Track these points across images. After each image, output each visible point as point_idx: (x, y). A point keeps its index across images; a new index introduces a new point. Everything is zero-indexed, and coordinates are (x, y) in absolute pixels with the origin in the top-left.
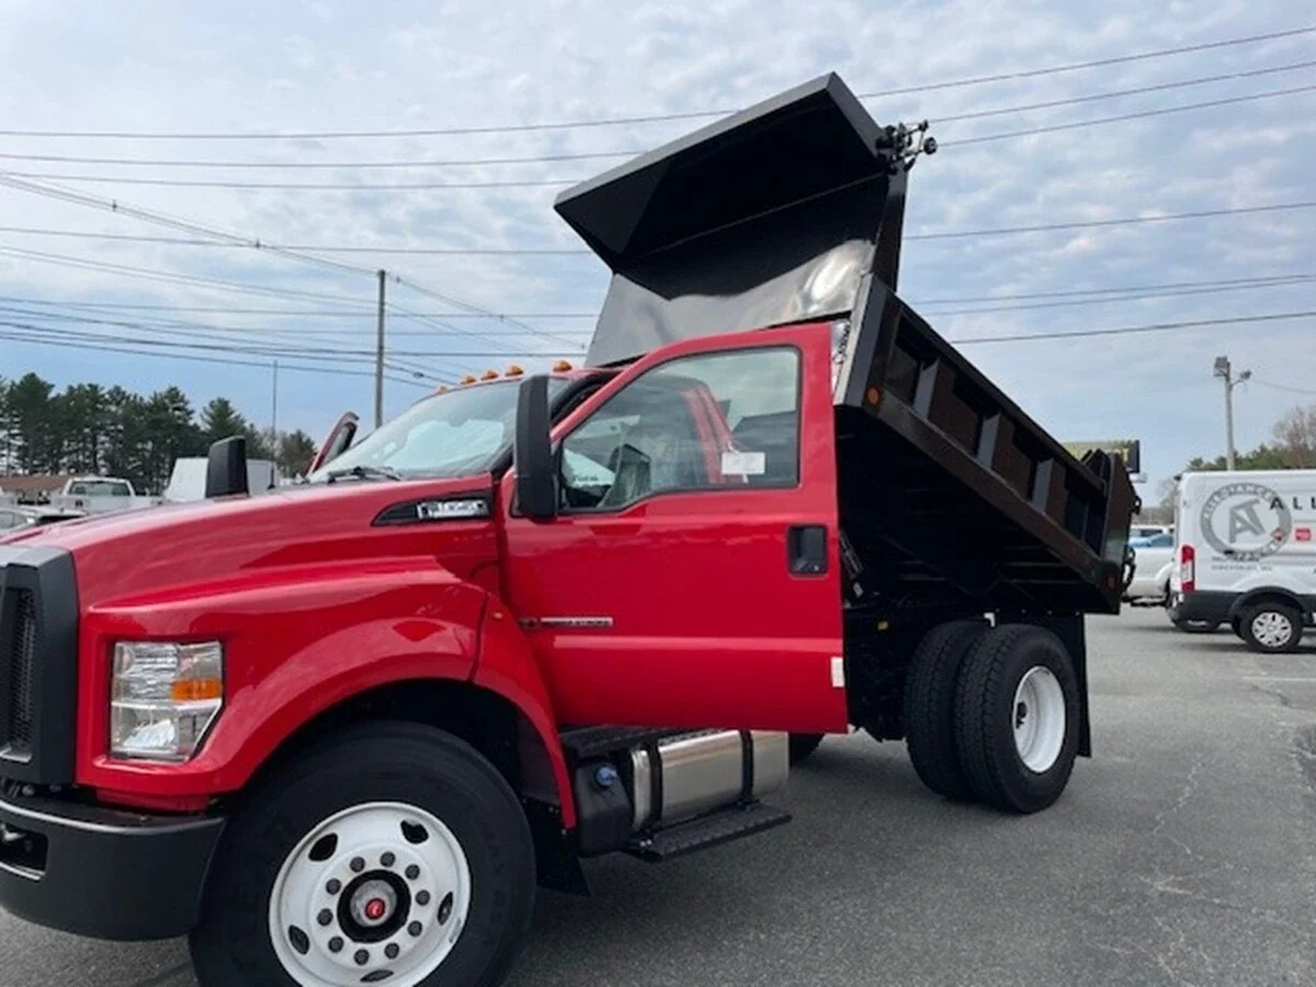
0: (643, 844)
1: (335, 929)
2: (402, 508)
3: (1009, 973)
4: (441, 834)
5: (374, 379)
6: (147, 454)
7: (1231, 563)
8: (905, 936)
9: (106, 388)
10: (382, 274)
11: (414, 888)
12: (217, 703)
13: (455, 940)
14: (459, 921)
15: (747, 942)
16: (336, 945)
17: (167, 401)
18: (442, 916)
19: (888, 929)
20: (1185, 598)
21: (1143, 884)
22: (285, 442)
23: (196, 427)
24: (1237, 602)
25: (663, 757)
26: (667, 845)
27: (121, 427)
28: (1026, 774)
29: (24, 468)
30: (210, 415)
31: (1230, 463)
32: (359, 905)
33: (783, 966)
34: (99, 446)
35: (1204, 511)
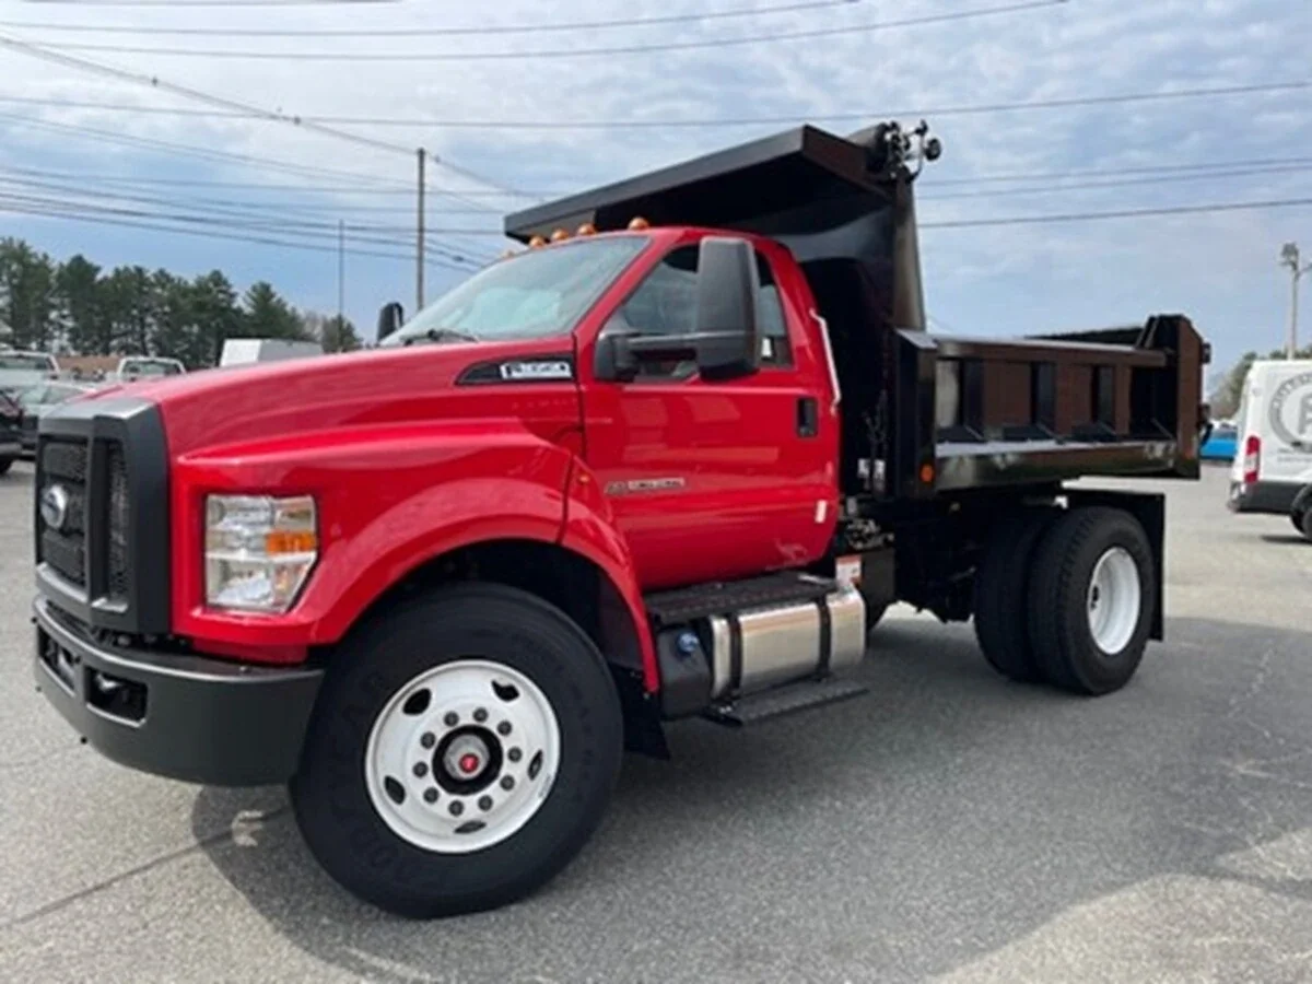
0: (723, 710)
1: (430, 781)
2: (485, 366)
3: (1094, 848)
4: (530, 693)
6: (193, 338)
7: (1297, 454)
8: (984, 808)
9: (151, 271)
10: (421, 154)
11: (506, 744)
12: (312, 556)
13: (545, 795)
14: (548, 778)
15: (822, 808)
16: (431, 796)
17: (211, 285)
18: (533, 772)
19: (964, 801)
20: (1248, 489)
21: (1224, 767)
22: (326, 326)
23: (239, 311)
24: (1302, 493)
25: (743, 627)
26: (747, 712)
27: (167, 309)
28: (1099, 655)
29: (76, 348)
30: (254, 299)
31: (1290, 354)
32: (453, 760)
33: (861, 833)
34: (147, 330)
35: (1274, 400)
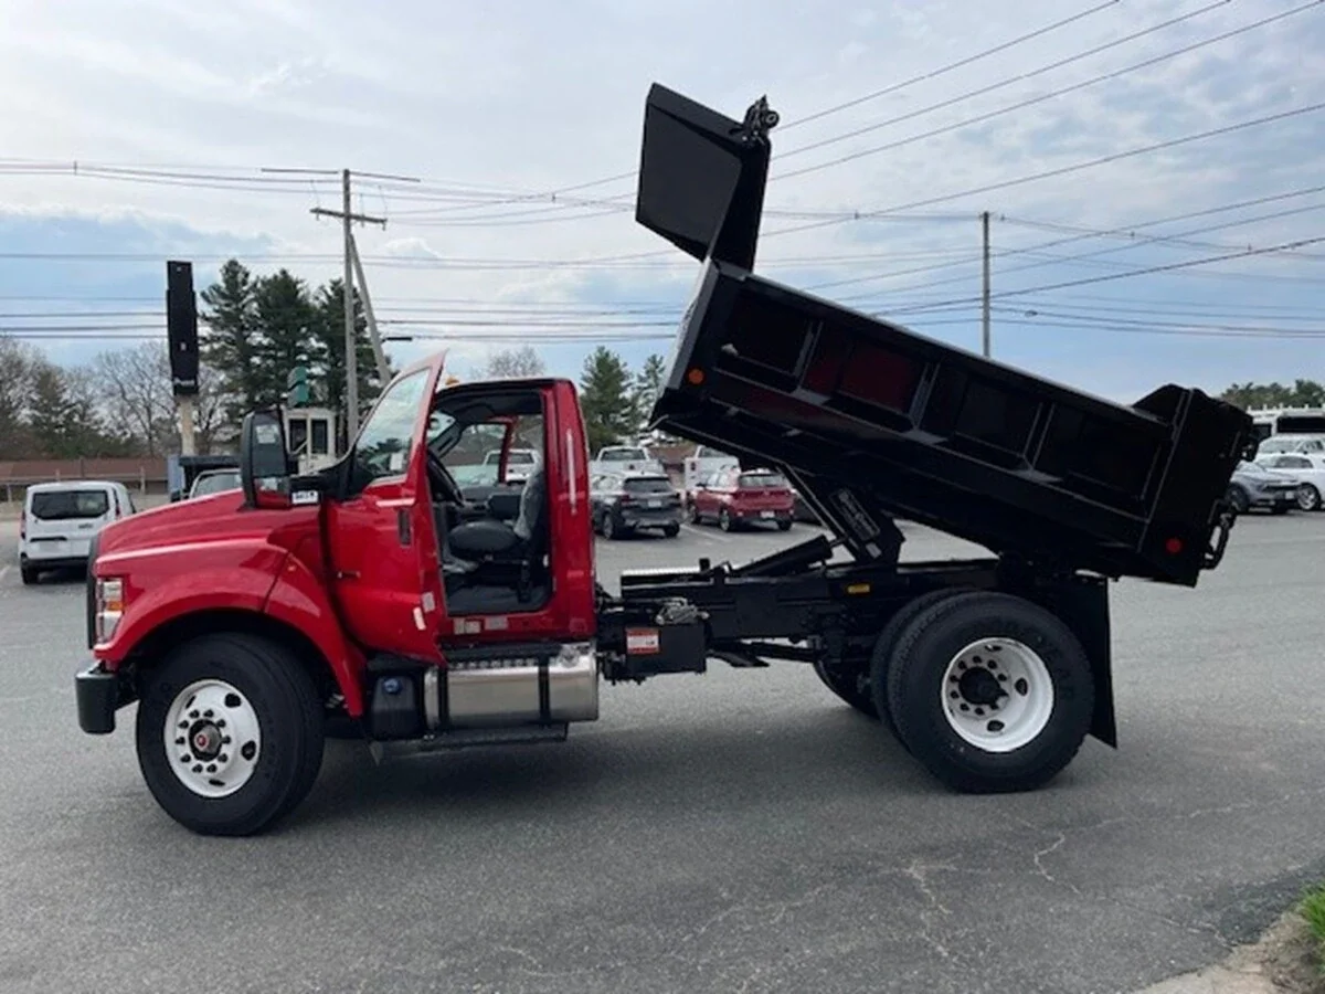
1: (186, 750)
5: (981, 324)
10: (986, 217)
11: (223, 733)
12: (119, 614)
13: (253, 770)
14: (256, 760)
16: (186, 759)
25: (450, 679)
